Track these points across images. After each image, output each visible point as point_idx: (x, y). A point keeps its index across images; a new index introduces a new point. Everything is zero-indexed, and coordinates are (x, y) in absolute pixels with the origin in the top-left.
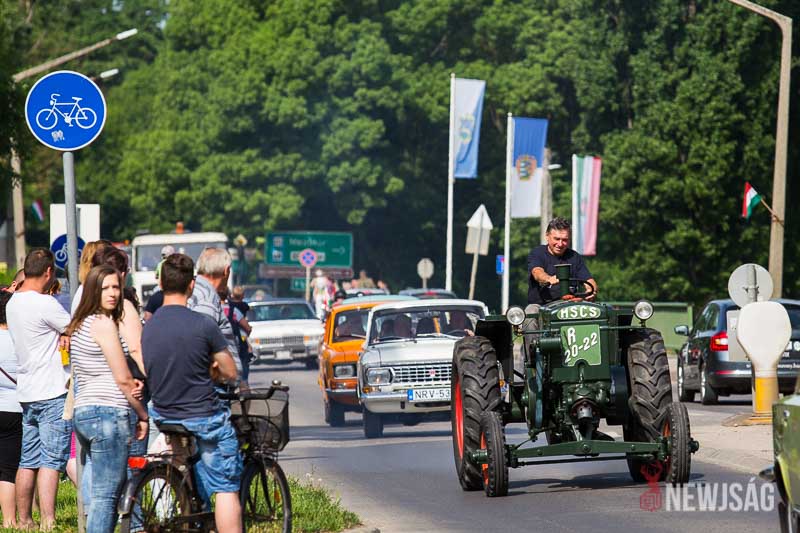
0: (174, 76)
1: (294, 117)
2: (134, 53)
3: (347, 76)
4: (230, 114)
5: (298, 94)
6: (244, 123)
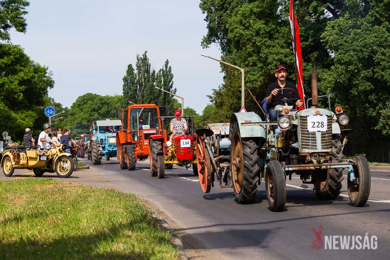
0: (70, 119)
1: (85, 124)
2: (65, 117)
4: (77, 124)
5: (86, 121)
6: (79, 125)
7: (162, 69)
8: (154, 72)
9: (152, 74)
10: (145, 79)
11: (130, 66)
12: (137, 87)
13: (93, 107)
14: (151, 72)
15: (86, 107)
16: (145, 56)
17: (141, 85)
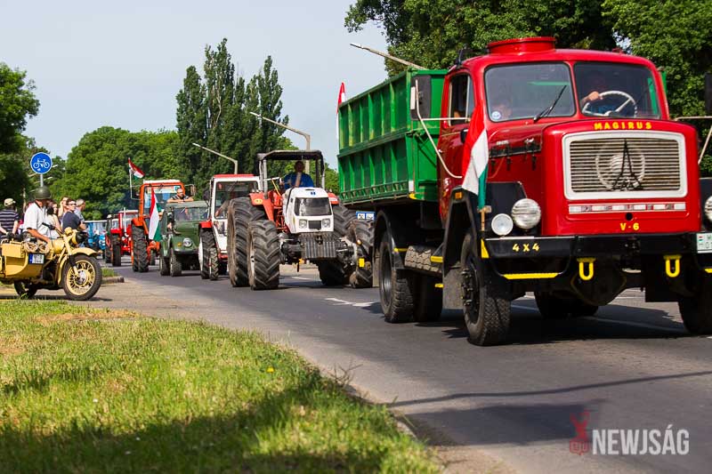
0: (67, 181)
1: (99, 192)
2: (56, 176)
3: (115, 181)
4: (82, 191)
5: (101, 185)
6: (86, 193)
7: (257, 75)
8: (242, 82)
9: (238, 87)
10: (223, 97)
11: (191, 71)
12: (206, 112)
13: (115, 156)
14: (236, 82)
15: (101, 157)
16: (223, 48)
17: (215, 110)
